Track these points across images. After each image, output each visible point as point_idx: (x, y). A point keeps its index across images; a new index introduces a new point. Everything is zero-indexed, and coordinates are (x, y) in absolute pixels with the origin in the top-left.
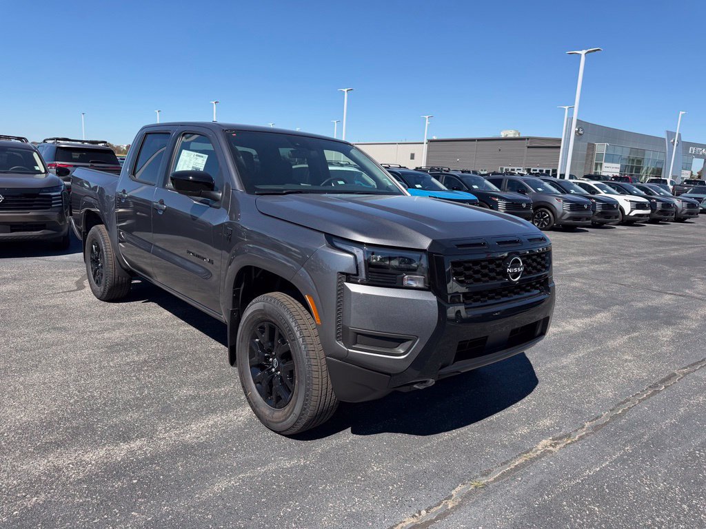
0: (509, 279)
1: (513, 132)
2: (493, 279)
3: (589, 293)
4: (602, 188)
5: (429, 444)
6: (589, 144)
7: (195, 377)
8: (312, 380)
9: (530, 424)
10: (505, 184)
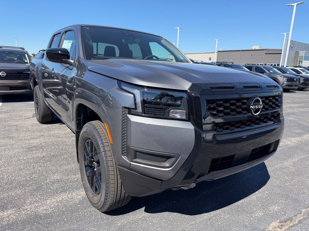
0: (252, 113)
1: (258, 47)
2: (240, 113)
3: (299, 124)
4: (303, 71)
5: (193, 223)
6: (296, 51)
7: (66, 168)
8: (110, 180)
9: (264, 209)
10: (254, 69)
